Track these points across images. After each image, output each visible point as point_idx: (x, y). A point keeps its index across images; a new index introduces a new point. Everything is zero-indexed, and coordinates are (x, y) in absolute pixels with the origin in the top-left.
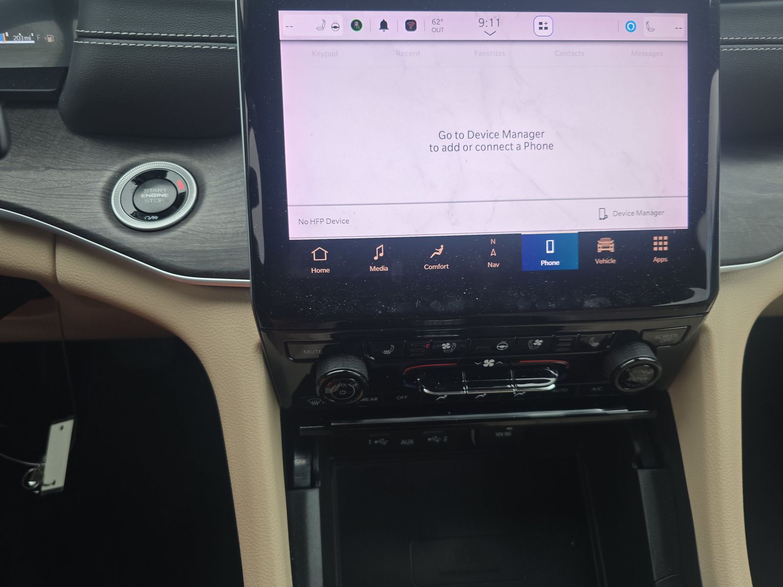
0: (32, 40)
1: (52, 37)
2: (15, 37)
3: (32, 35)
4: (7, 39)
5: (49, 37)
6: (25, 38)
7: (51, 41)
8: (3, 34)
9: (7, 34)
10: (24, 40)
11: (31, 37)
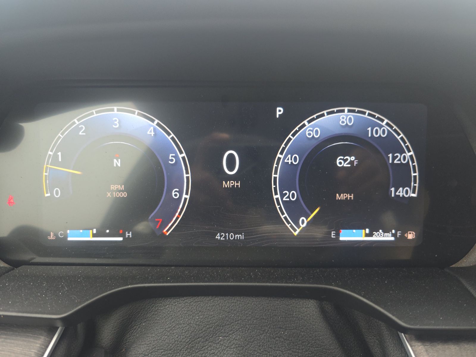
0: (392, 236)
1: (413, 234)
2: (375, 234)
3: (393, 231)
4: (367, 235)
5: (410, 233)
6: (385, 234)
7: (411, 238)
8: (363, 231)
9: (367, 231)
10: (384, 237)
11: (392, 234)
